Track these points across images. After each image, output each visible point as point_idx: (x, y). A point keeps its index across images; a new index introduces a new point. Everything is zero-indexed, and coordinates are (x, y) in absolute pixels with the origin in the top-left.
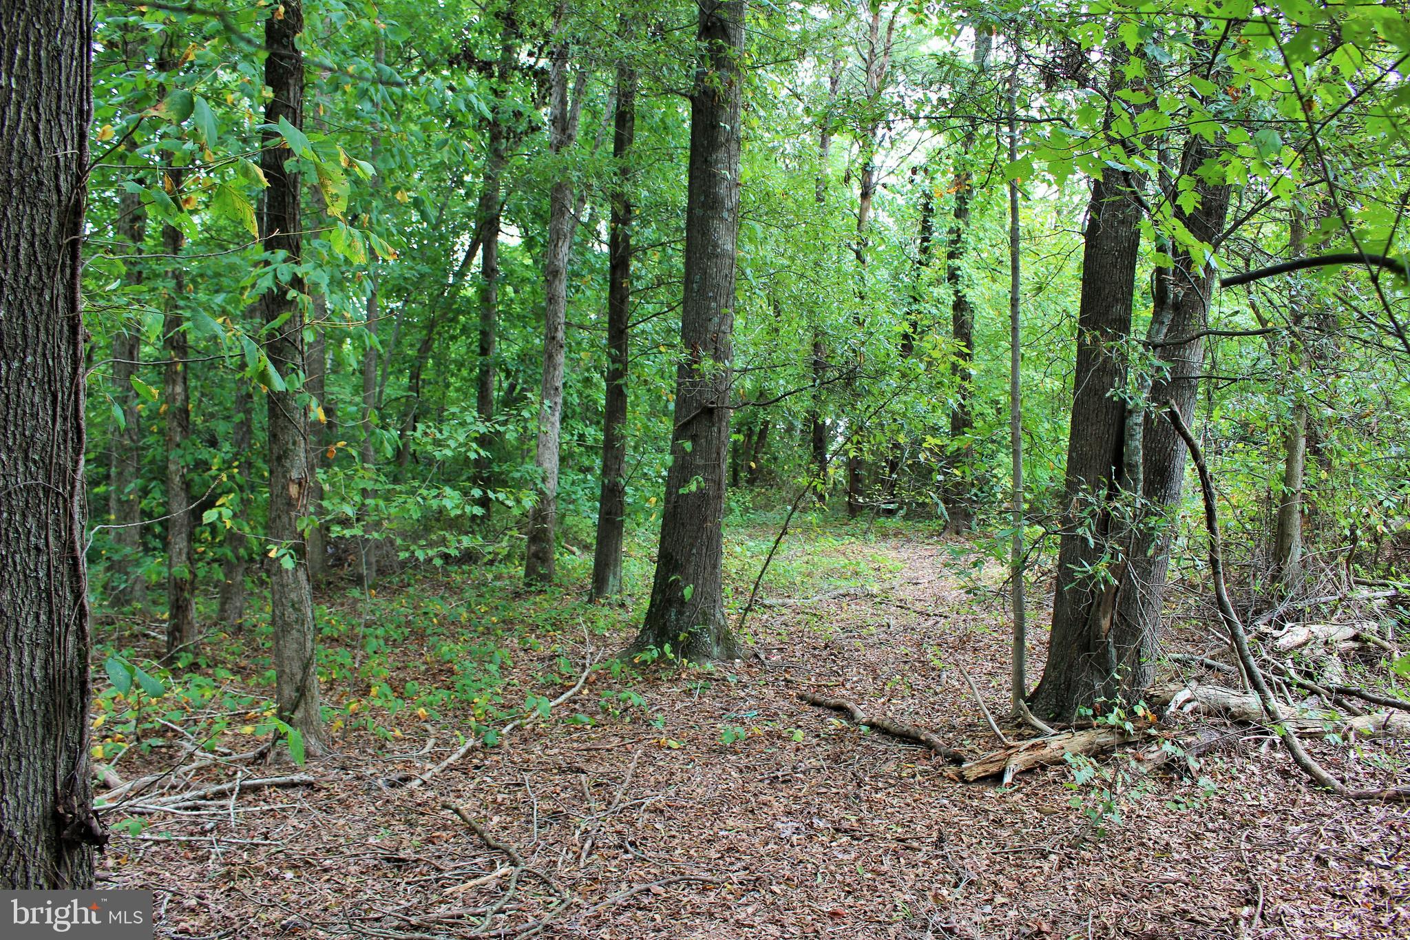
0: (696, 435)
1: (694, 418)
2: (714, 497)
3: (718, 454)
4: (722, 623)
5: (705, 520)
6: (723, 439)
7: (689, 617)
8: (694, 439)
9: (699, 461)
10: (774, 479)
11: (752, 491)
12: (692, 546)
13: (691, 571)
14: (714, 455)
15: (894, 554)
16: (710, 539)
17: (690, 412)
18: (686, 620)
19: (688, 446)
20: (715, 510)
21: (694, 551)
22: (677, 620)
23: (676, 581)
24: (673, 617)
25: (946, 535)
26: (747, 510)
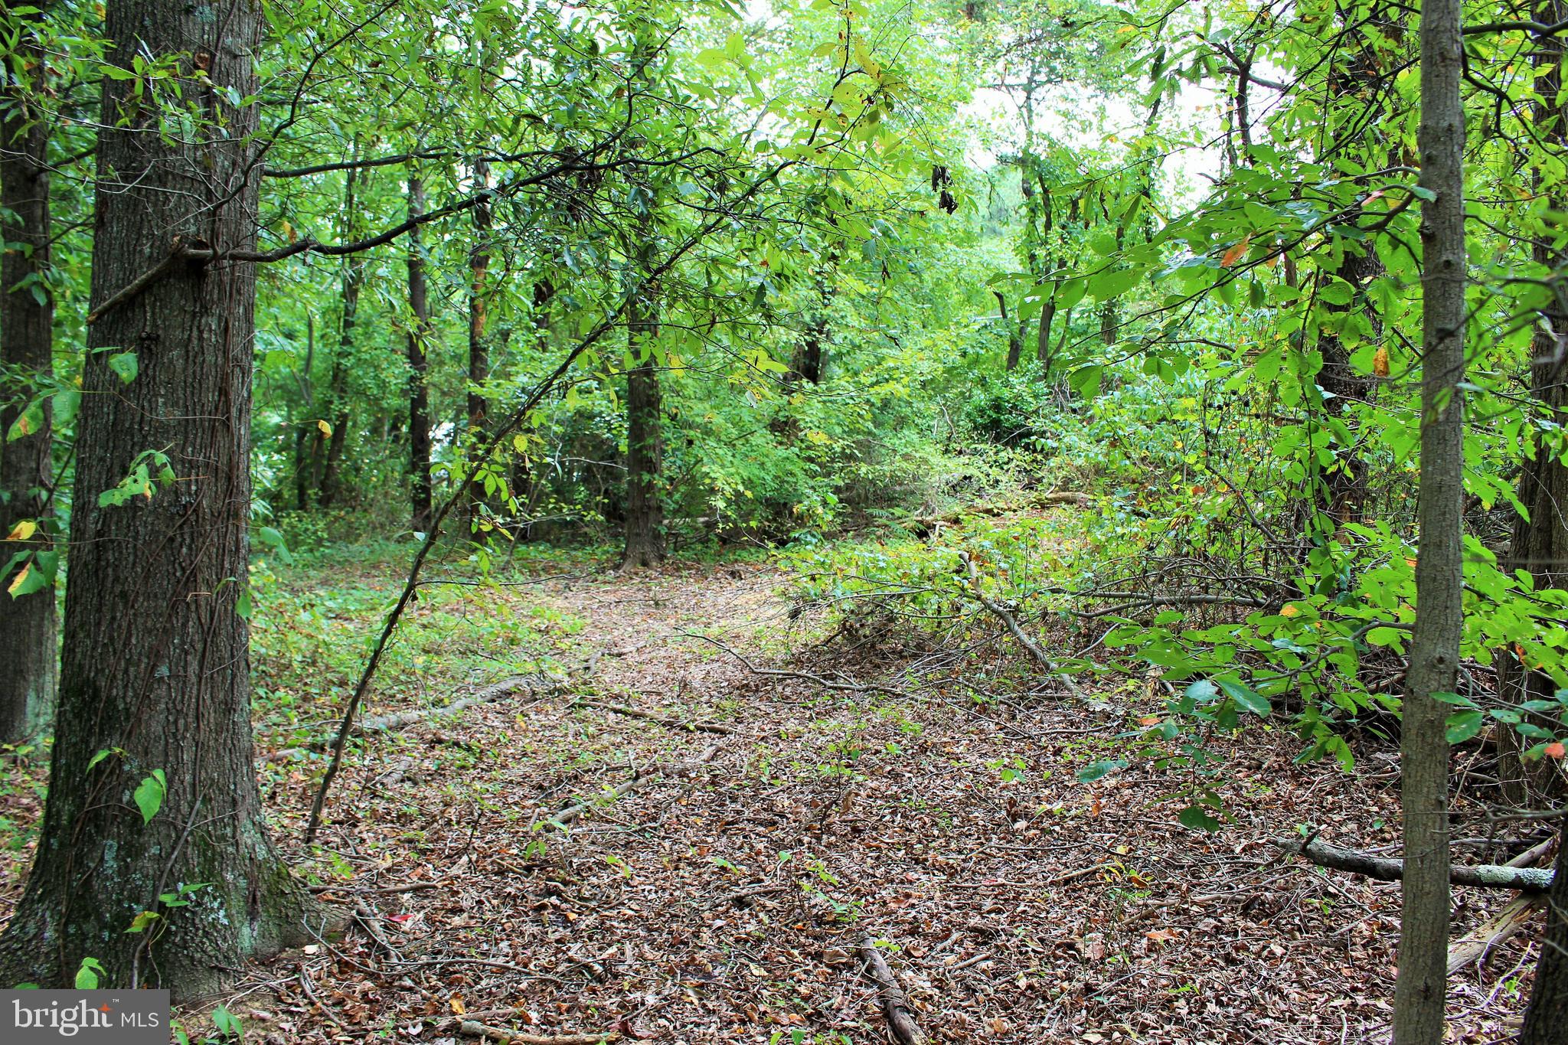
0: (154, 339)
1: (146, 287)
2: (216, 516)
3: (224, 392)
4: (261, 853)
5: (191, 580)
6: (236, 351)
7: (159, 859)
8: (148, 348)
9: (166, 413)
10: (355, 498)
11: (326, 514)
12: (156, 656)
13: (156, 728)
14: (212, 397)
15: (560, 602)
16: (209, 634)
17: (134, 272)
18: (150, 867)
19: (125, 365)
20: (222, 550)
21: (164, 671)
22: (124, 871)
23: (114, 763)
24: (111, 864)
25: (627, 567)
26: (320, 542)
